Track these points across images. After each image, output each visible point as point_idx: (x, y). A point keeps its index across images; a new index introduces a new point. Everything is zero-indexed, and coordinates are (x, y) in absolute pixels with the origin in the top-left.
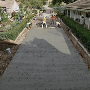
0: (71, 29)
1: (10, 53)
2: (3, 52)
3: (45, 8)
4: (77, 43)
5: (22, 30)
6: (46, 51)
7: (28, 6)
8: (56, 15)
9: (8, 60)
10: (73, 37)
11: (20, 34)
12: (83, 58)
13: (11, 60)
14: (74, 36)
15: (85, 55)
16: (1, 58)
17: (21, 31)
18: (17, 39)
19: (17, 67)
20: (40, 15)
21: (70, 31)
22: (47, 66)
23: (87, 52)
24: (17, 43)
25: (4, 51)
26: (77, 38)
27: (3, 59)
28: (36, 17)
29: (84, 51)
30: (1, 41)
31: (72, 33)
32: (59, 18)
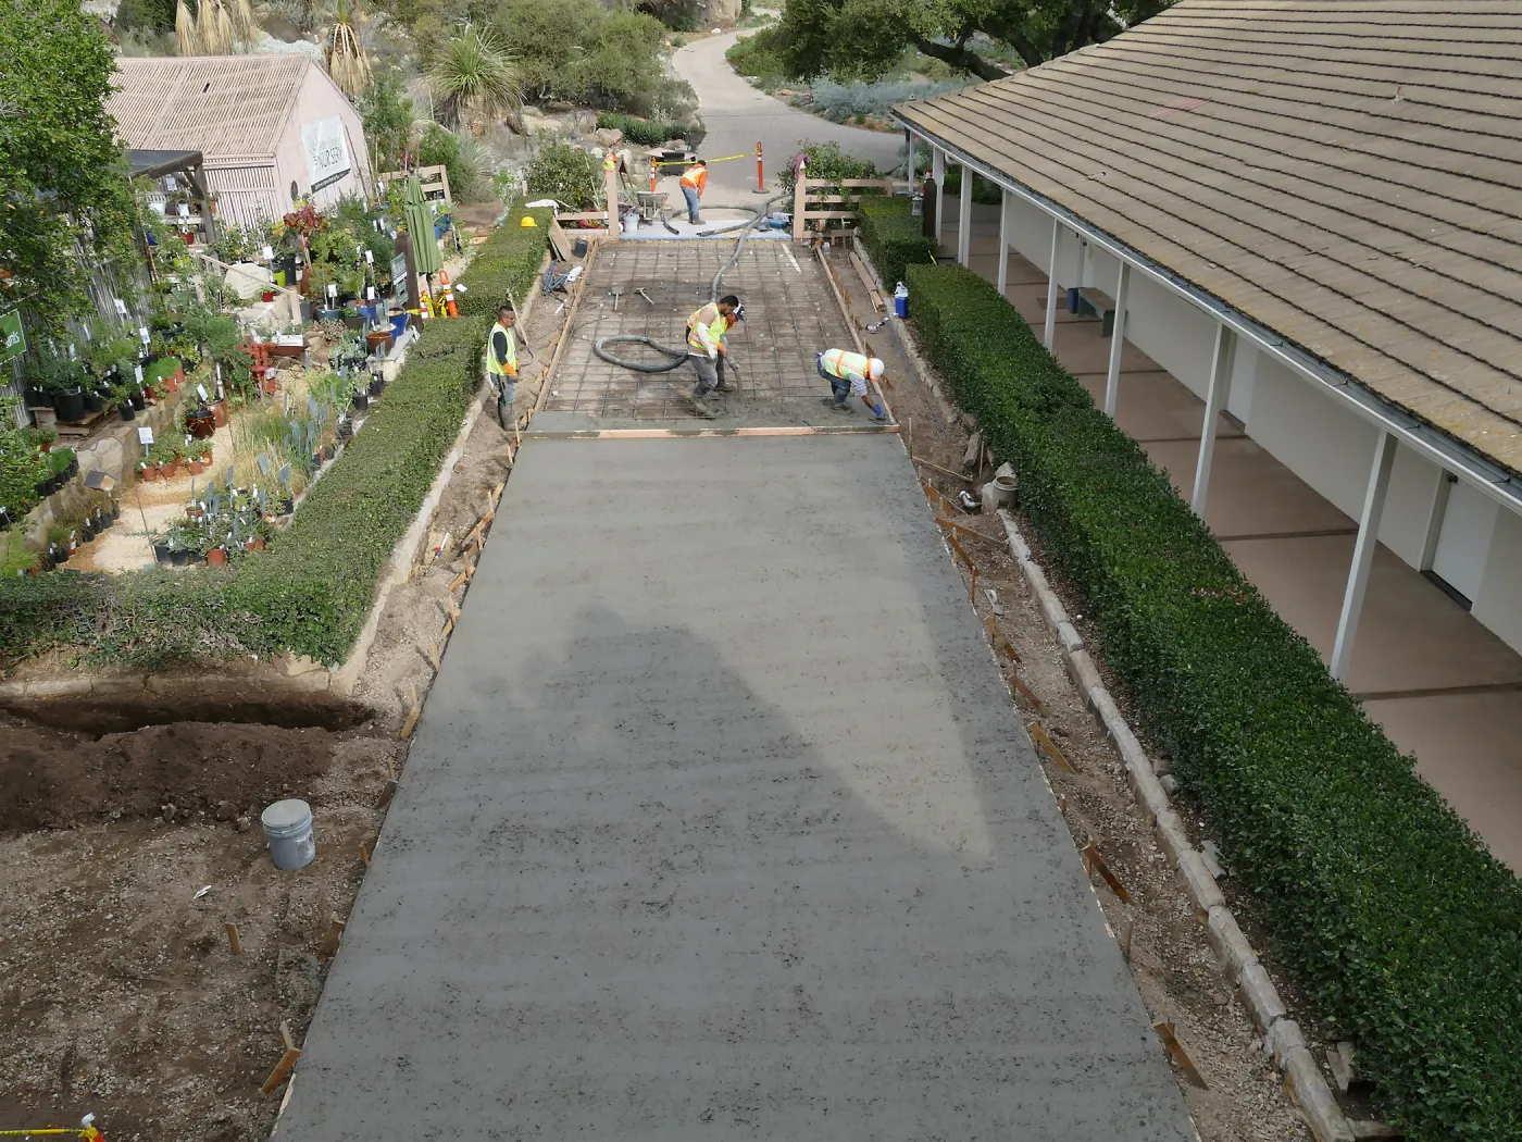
0: (1006, 470)
1: (311, 851)
2: (228, 832)
3: (685, 89)
4: (1071, 674)
5: (426, 489)
6: (712, 821)
7: (467, 91)
8: (823, 216)
9: (288, 965)
10: (1029, 586)
11: (404, 554)
12: (1125, 899)
13: (328, 952)
14: (1035, 572)
15: (1149, 852)
16: (211, 926)
17: (415, 509)
18: (366, 637)
19: (403, 1063)
20: (633, 220)
21: (989, 491)
22: (732, 1038)
23: (1168, 821)
24: (377, 696)
25: (228, 819)
26: (1065, 596)
27: (234, 951)
28: (580, 249)
29: (1139, 799)
30: (188, 679)
31: (1011, 527)
32: (860, 256)
